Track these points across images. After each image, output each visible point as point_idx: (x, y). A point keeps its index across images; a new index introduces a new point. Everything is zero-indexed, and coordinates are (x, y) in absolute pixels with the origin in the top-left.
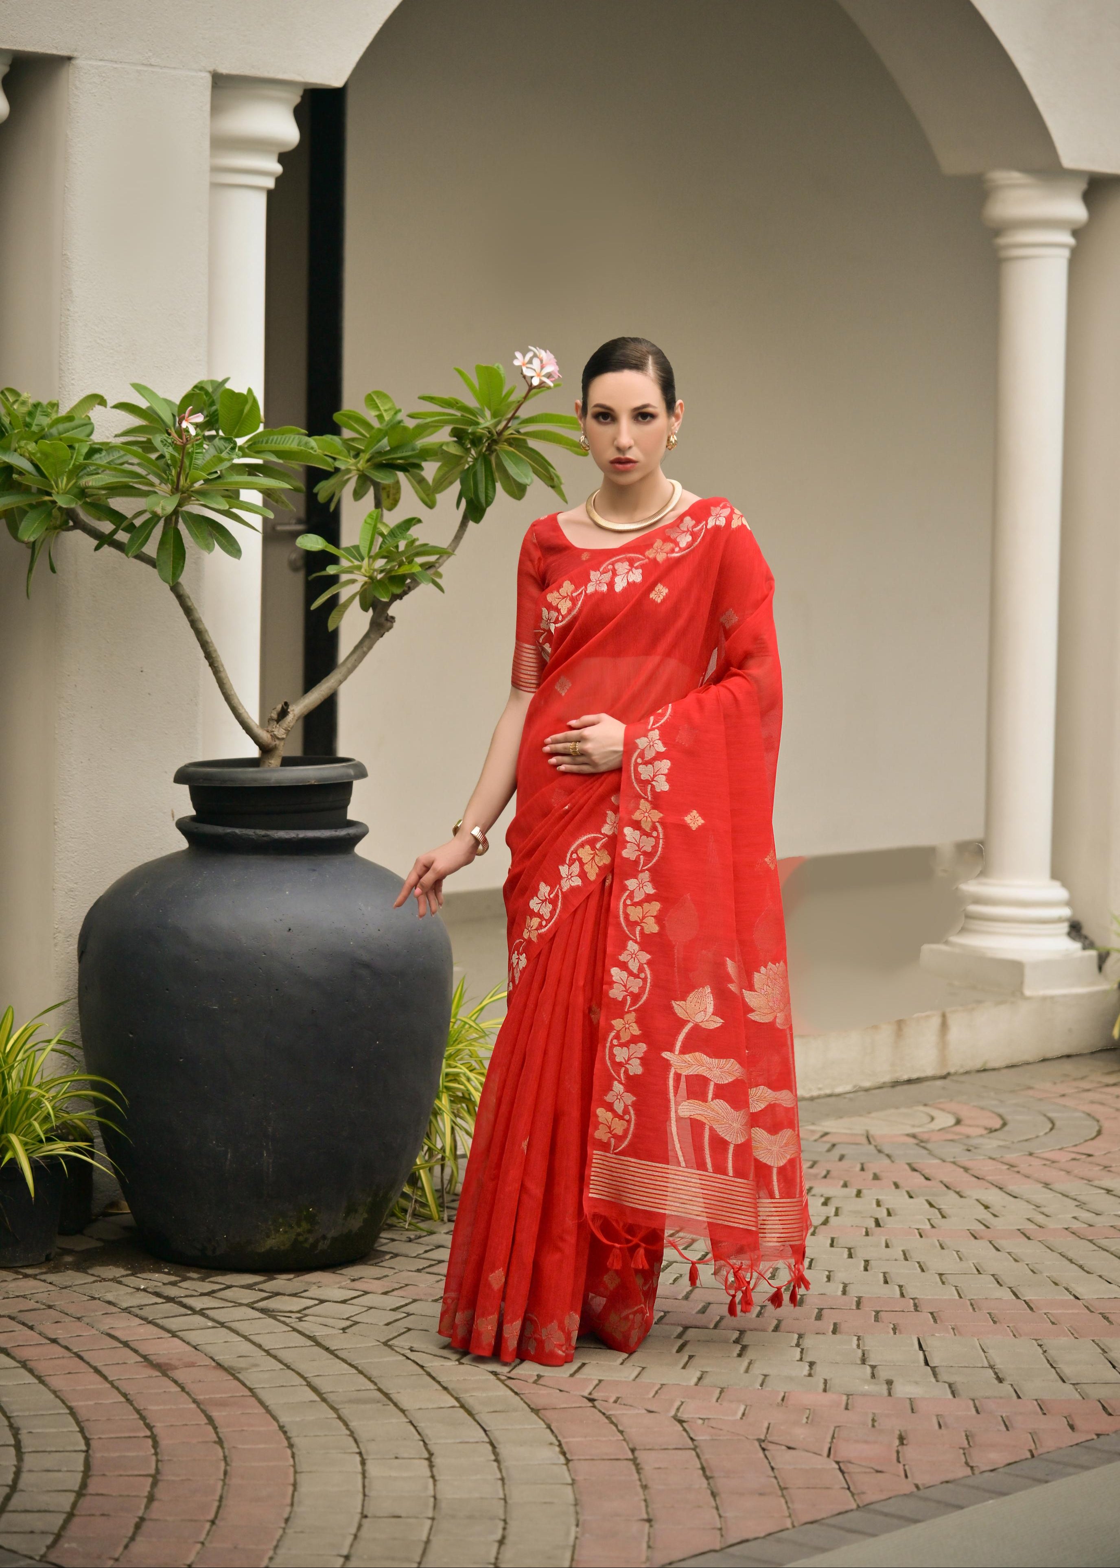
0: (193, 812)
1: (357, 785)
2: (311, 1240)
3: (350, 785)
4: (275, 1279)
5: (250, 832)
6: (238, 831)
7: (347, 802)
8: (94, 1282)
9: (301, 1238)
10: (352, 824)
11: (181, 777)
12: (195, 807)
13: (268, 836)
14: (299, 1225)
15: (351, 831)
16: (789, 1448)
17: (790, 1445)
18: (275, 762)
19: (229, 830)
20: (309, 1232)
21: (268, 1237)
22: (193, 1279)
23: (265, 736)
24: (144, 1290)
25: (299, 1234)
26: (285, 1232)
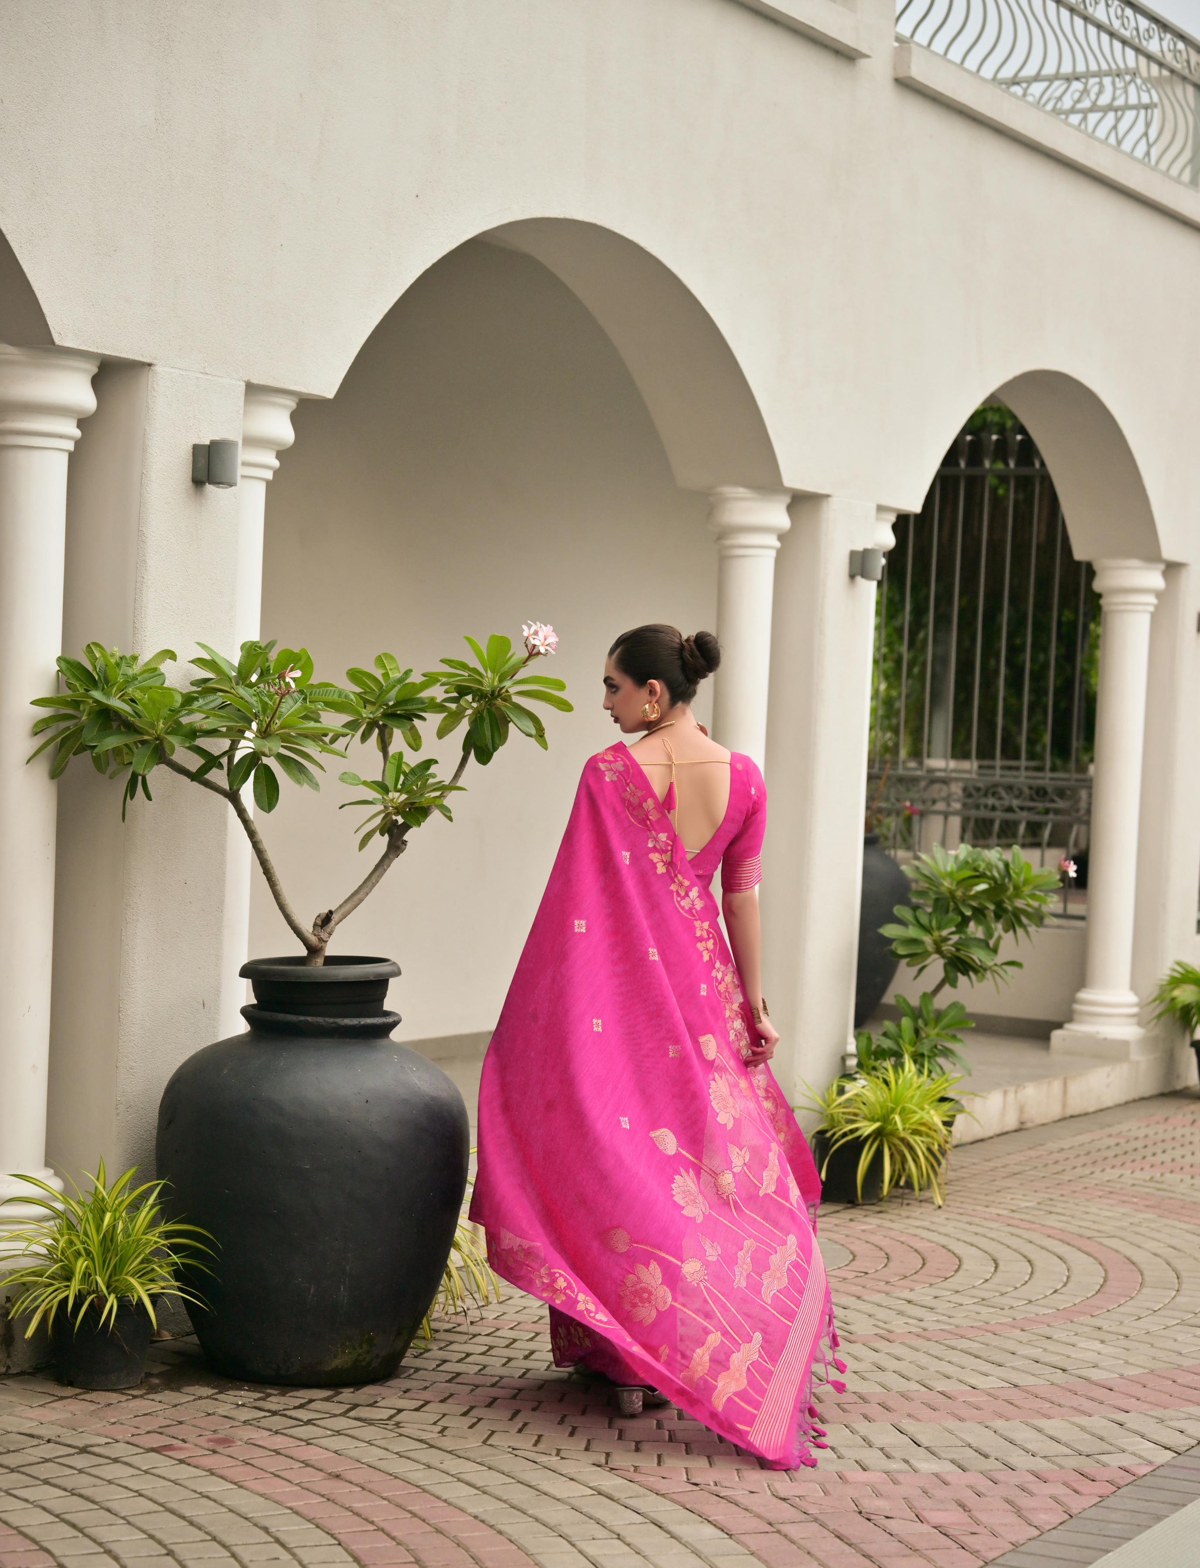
0: (255, 1002)
1: (392, 981)
2: (368, 1359)
3: (387, 981)
4: (341, 1393)
5: (320, 1020)
6: (309, 1019)
7: (383, 995)
8: (194, 1400)
9: (361, 1358)
10: (388, 1014)
11: (245, 972)
12: (257, 997)
13: (335, 1023)
14: (361, 1347)
15: (390, 1020)
16: (887, 1517)
17: (887, 1515)
18: (320, 961)
19: (302, 1018)
20: (368, 1352)
21: (335, 1357)
22: (274, 1395)
23: (313, 940)
24: (243, 1405)
25: (360, 1355)
26: (350, 1353)
